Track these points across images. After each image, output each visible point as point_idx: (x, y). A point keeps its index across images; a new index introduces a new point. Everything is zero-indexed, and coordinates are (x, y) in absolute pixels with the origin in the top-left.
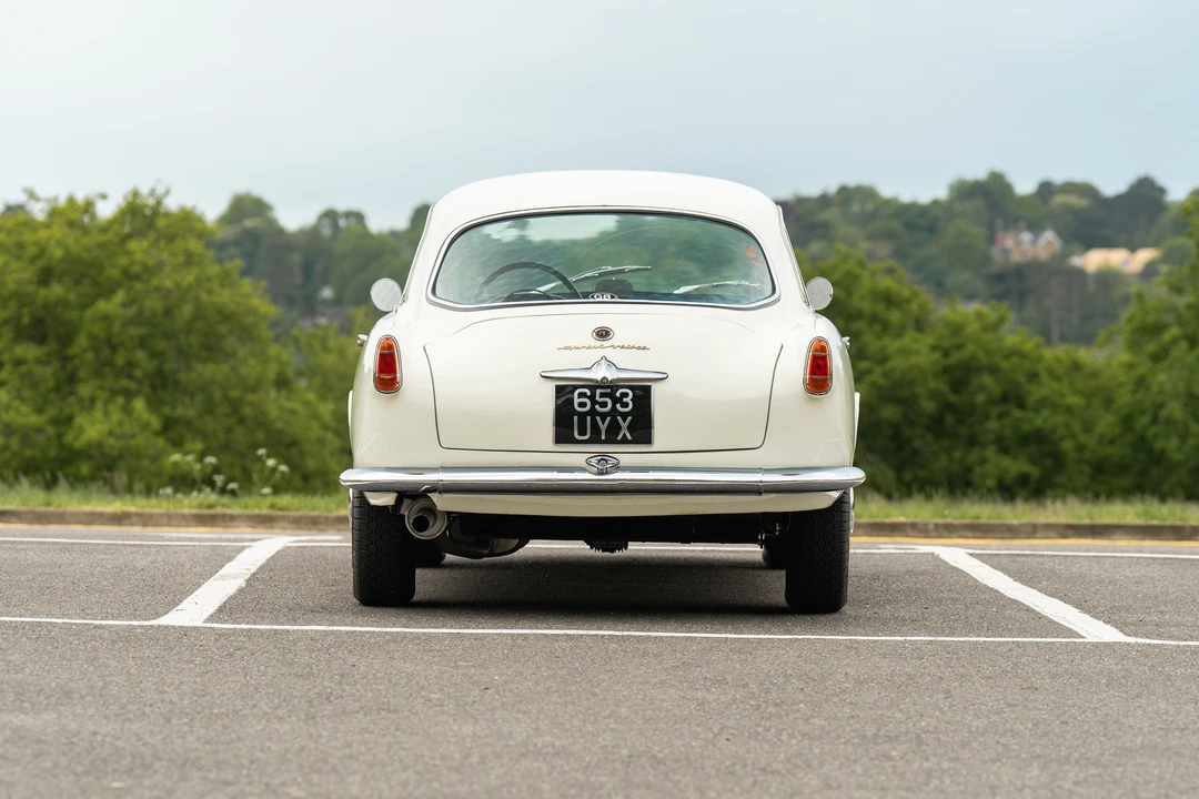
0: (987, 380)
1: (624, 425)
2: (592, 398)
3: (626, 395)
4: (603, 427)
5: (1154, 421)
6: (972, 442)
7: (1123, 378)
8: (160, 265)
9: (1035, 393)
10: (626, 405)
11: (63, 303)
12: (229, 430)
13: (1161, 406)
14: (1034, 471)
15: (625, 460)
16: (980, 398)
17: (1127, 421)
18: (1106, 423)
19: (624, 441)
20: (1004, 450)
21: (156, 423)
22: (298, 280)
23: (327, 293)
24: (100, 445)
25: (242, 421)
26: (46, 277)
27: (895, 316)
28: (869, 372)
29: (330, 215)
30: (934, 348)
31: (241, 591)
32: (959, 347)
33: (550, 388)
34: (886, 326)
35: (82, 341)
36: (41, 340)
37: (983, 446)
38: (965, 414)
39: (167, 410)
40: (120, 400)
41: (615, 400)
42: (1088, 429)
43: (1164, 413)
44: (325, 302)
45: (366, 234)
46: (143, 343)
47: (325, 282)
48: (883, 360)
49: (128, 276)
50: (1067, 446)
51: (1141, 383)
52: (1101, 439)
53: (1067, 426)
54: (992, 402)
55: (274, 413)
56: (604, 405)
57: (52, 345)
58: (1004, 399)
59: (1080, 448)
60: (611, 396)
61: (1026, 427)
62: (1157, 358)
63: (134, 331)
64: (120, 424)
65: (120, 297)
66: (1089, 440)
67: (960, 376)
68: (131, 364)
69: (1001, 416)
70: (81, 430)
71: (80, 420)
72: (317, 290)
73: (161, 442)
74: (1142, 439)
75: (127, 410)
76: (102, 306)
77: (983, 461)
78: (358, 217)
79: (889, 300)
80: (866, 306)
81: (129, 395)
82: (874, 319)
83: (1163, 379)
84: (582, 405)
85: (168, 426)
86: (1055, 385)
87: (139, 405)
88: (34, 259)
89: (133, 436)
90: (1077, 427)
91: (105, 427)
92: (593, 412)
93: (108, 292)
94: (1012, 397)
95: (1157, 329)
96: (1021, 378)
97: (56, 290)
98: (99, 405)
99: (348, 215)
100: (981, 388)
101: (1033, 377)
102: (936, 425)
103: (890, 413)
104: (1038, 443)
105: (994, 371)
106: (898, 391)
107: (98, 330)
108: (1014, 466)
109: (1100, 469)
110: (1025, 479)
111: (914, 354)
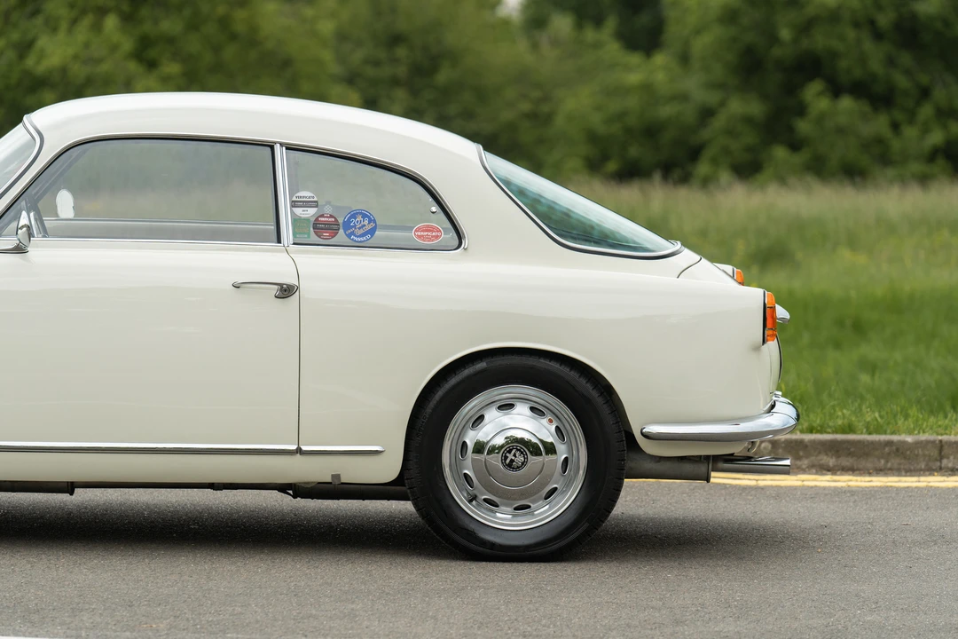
12: (217, 50)
21: (127, 45)
25: (233, 37)
39: (147, 28)
40: (87, 21)
64: (87, 45)
70: (42, 55)
71: (43, 42)
73: (133, 66)
75: (97, 27)
87: (111, 22)
89: (99, 61)
91: (70, 51)
98: (64, 25)
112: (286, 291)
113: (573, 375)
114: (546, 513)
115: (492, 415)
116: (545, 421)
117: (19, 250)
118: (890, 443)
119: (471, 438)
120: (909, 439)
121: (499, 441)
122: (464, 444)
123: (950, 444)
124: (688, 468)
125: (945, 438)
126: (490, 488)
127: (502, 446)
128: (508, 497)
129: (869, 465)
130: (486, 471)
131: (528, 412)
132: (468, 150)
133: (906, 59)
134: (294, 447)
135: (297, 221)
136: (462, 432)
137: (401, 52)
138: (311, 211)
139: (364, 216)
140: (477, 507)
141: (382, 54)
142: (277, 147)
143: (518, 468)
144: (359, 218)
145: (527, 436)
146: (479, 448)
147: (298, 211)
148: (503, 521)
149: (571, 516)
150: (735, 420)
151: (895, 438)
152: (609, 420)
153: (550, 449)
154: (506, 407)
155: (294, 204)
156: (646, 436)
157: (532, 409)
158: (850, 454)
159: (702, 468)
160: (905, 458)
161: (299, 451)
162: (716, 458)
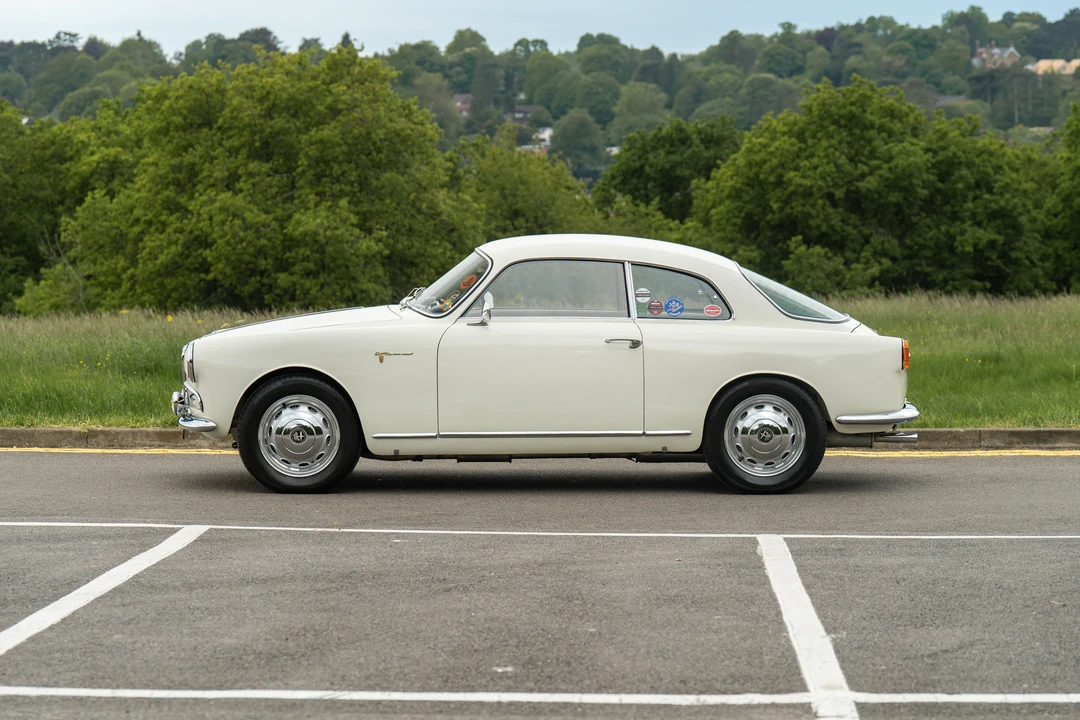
0: (964, 172)
6: (955, 217)
7: (1064, 168)
8: (357, 103)
9: (1001, 181)
11: (286, 132)
14: (1000, 239)
16: (960, 186)
17: (1067, 200)
18: (1051, 201)
20: (978, 223)
22: (502, 88)
23: (522, 96)
27: (897, 126)
28: (879, 167)
29: (523, 43)
30: (927, 150)
32: (944, 149)
34: (890, 134)
36: (268, 158)
37: (963, 221)
38: (949, 197)
42: (1038, 206)
44: (521, 103)
45: (549, 56)
47: (521, 90)
48: (891, 159)
49: (334, 112)
50: (1023, 219)
52: (1048, 214)
53: (1024, 205)
54: (969, 188)
55: (441, 208)
58: (978, 185)
59: (1033, 221)
61: (993, 206)
63: (342, 150)
64: (327, 218)
66: (1040, 215)
67: (945, 169)
69: (975, 198)
70: (297, 225)
71: (298, 216)
72: (515, 95)
73: (357, 231)
75: (333, 207)
76: (315, 134)
77: (962, 233)
78: (543, 44)
79: (892, 113)
80: (876, 120)
81: (336, 197)
82: (881, 129)
86: (1014, 175)
88: (261, 100)
90: (1030, 205)
94: (983, 184)
96: (990, 170)
97: (279, 122)
98: (312, 206)
99: (536, 42)
100: (962, 178)
101: (998, 168)
102: (929, 206)
103: (894, 197)
104: (1003, 218)
105: (970, 165)
106: (900, 182)
107: (313, 151)
108: (985, 235)
109: (1047, 235)
110: (992, 244)
111: (912, 154)
112: (635, 344)
113: (797, 389)
114: (782, 467)
115: (752, 412)
116: (782, 414)
117: (483, 324)
118: (950, 432)
119: (740, 425)
120: (962, 430)
121: (756, 427)
122: (737, 429)
123: (985, 432)
124: (861, 440)
125: (982, 429)
126: (752, 453)
127: (757, 430)
128: (762, 458)
129: (938, 445)
130: (749, 444)
131: (772, 410)
132: (731, 265)
133: (854, 218)
134: (641, 432)
135: (638, 303)
136: (735, 421)
138: (647, 299)
139: (676, 301)
140: (745, 463)
142: (626, 263)
143: (768, 441)
144: (674, 303)
145: (771, 423)
146: (745, 431)
147: (639, 299)
148: (758, 472)
149: (797, 468)
150: (887, 413)
151: (953, 430)
152: (818, 414)
153: (785, 431)
154: (760, 407)
155: (637, 295)
156: (839, 422)
157: (774, 408)
158: (927, 439)
159: (868, 440)
160: (960, 441)
161: (644, 434)
162: (877, 434)
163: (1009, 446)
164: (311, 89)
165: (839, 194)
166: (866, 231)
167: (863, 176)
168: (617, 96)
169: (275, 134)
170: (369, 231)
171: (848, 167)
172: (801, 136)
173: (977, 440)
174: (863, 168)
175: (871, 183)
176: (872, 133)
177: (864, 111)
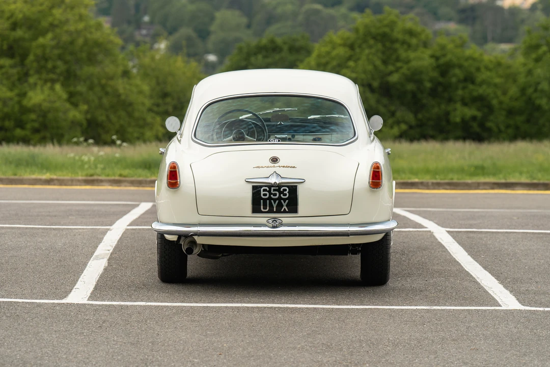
0: (457, 71)
1: (285, 204)
2: (269, 192)
3: (285, 190)
4: (275, 206)
5: (536, 90)
6: (450, 100)
7: (522, 70)
8: (67, 21)
9: (480, 77)
10: (286, 195)
11: (22, 39)
12: (100, 99)
13: (538, 83)
14: (479, 114)
15: (285, 220)
16: (454, 80)
17: (523, 90)
18: (513, 90)
19: (285, 212)
20: (465, 104)
22: (133, 13)
23: (146, 19)
24: (40, 105)
25: (107, 93)
26: (14, 26)
27: (414, 41)
28: (401, 68)
30: (432, 56)
31: (105, 269)
32: (444, 55)
33: (250, 187)
34: (409, 46)
35: (31, 57)
36: (12, 56)
37: (455, 102)
38: (447, 87)
39: (72, 89)
40: (49, 85)
41: (280, 193)
42: (505, 93)
43: (540, 87)
44: (146, 23)
46: (60, 57)
47: (145, 13)
49: (53, 26)
50: (495, 102)
51: (530, 72)
52: (511, 98)
53: (495, 93)
54: (459, 81)
55: (121, 91)
56: (275, 195)
57: (17, 59)
58: (466, 80)
59: (501, 103)
60: (279, 190)
61: (475, 94)
62: (537, 60)
63: (56, 52)
64: (49, 96)
65: (50, 36)
66: (505, 99)
67: (444, 69)
68: (55, 67)
69: (464, 88)
70: (31, 98)
71: (31, 94)
72: (142, 18)
73: (68, 105)
74: (530, 99)
75: (52, 89)
76: (41, 40)
77: (455, 110)
79: (411, 33)
80: (400, 36)
81: (53, 81)
82: (404, 43)
83: (539, 71)
84: (265, 195)
85: (71, 95)
86: (488, 73)
87: (58, 87)
88: (8, 19)
89: (55, 102)
90: (499, 93)
91: (42, 97)
92: (270, 198)
93: (43, 33)
94: (469, 79)
95: (537, 47)
96: (473, 70)
97: (19, 33)
98: (39, 87)
100: (454, 75)
101: (478, 69)
102: (433, 93)
103: (410, 87)
104: (481, 101)
105: (460, 67)
106: (415, 77)
107: (39, 52)
108: (469, 112)
109: (511, 112)
110: (474, 118)
111: (422, 59)
137: (168, 100)
141: (160, 101)
163: (493, 188)
164: (40, 12)
165: (376, 84)
166: (393, 108)
167: (391, 73)
168: (212, 19)
169: (17, 41)
170: (75, 105)
171: (382, 67)
172: (352, 47)
173: (478, 186)
174: (391, 68)
175: (394, 78)
176: (397, 46)
177: (392, 30)
